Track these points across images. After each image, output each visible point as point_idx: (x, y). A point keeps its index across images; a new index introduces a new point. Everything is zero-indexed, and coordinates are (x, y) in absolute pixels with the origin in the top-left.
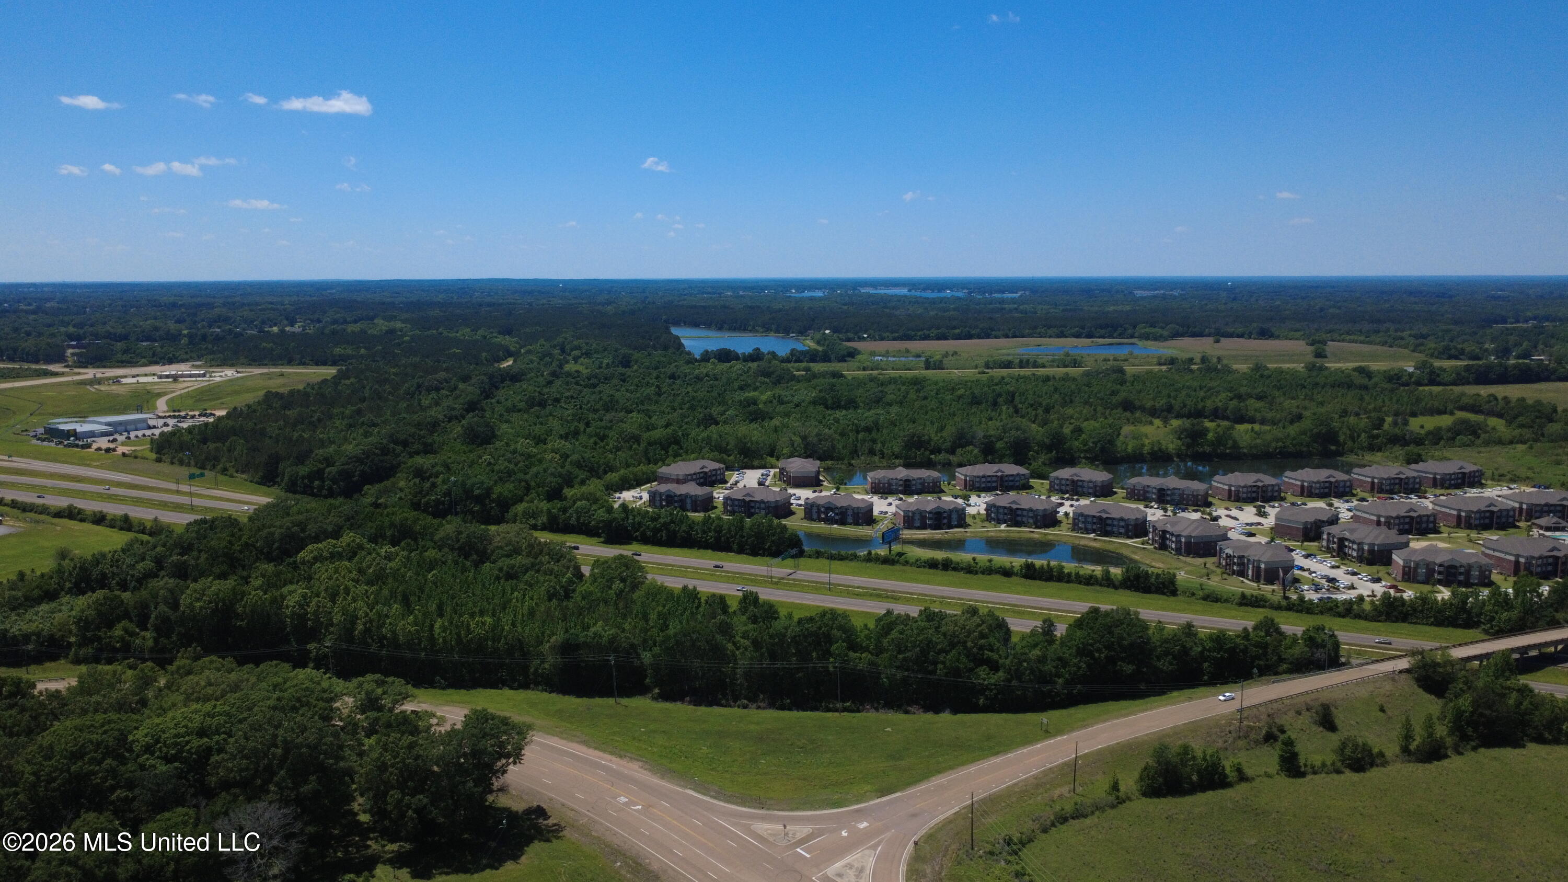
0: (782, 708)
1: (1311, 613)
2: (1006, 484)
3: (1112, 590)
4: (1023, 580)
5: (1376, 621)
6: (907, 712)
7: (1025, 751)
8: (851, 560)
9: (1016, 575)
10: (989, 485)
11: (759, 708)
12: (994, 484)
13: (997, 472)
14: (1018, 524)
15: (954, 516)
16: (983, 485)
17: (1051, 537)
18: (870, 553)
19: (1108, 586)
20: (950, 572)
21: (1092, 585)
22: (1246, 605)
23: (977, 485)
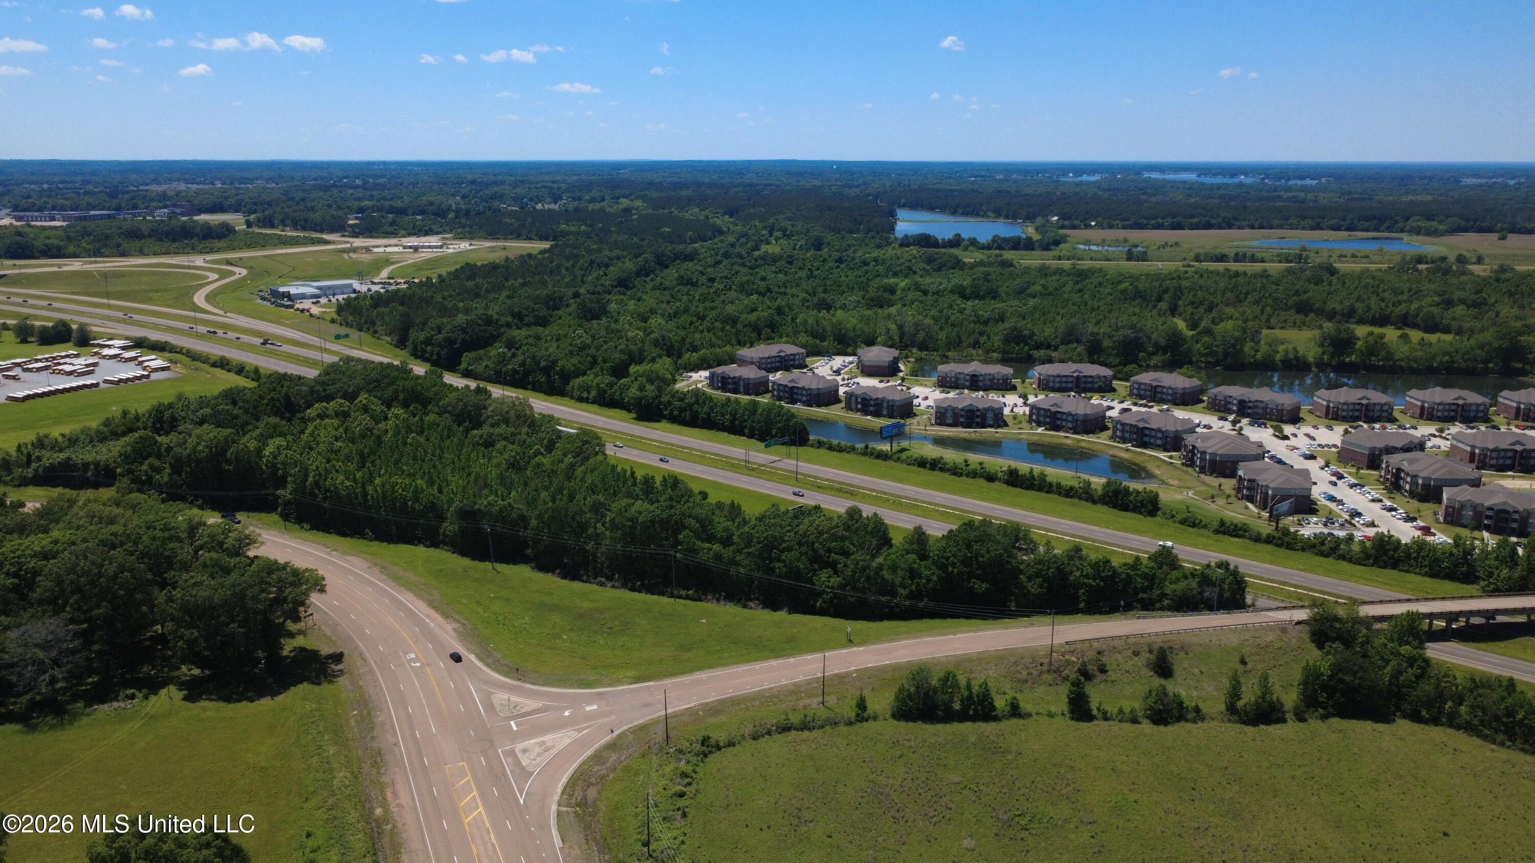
0: (633, 589)
1: (1291, 549)
2: (1083, 385)
3: (1088, 504)
4: (1005, 486)
5: (1360, 564)
6: (745, 606)
7: (809, 657)
8: (849, 452)
9: (1000, 480)
10: (1064, 385)
11: (613, 586)
12: (1070, 385)
13: (1074, 372)
14: (1057, 428)
15: (990, 415)
16: (1057, 385)
17: (1083, 444)
18: (867, 447)
19: (1087, 500)
20: (936, 473)
21: (1071, 497)
22: (1224, 533)
23: (1051, 384)
